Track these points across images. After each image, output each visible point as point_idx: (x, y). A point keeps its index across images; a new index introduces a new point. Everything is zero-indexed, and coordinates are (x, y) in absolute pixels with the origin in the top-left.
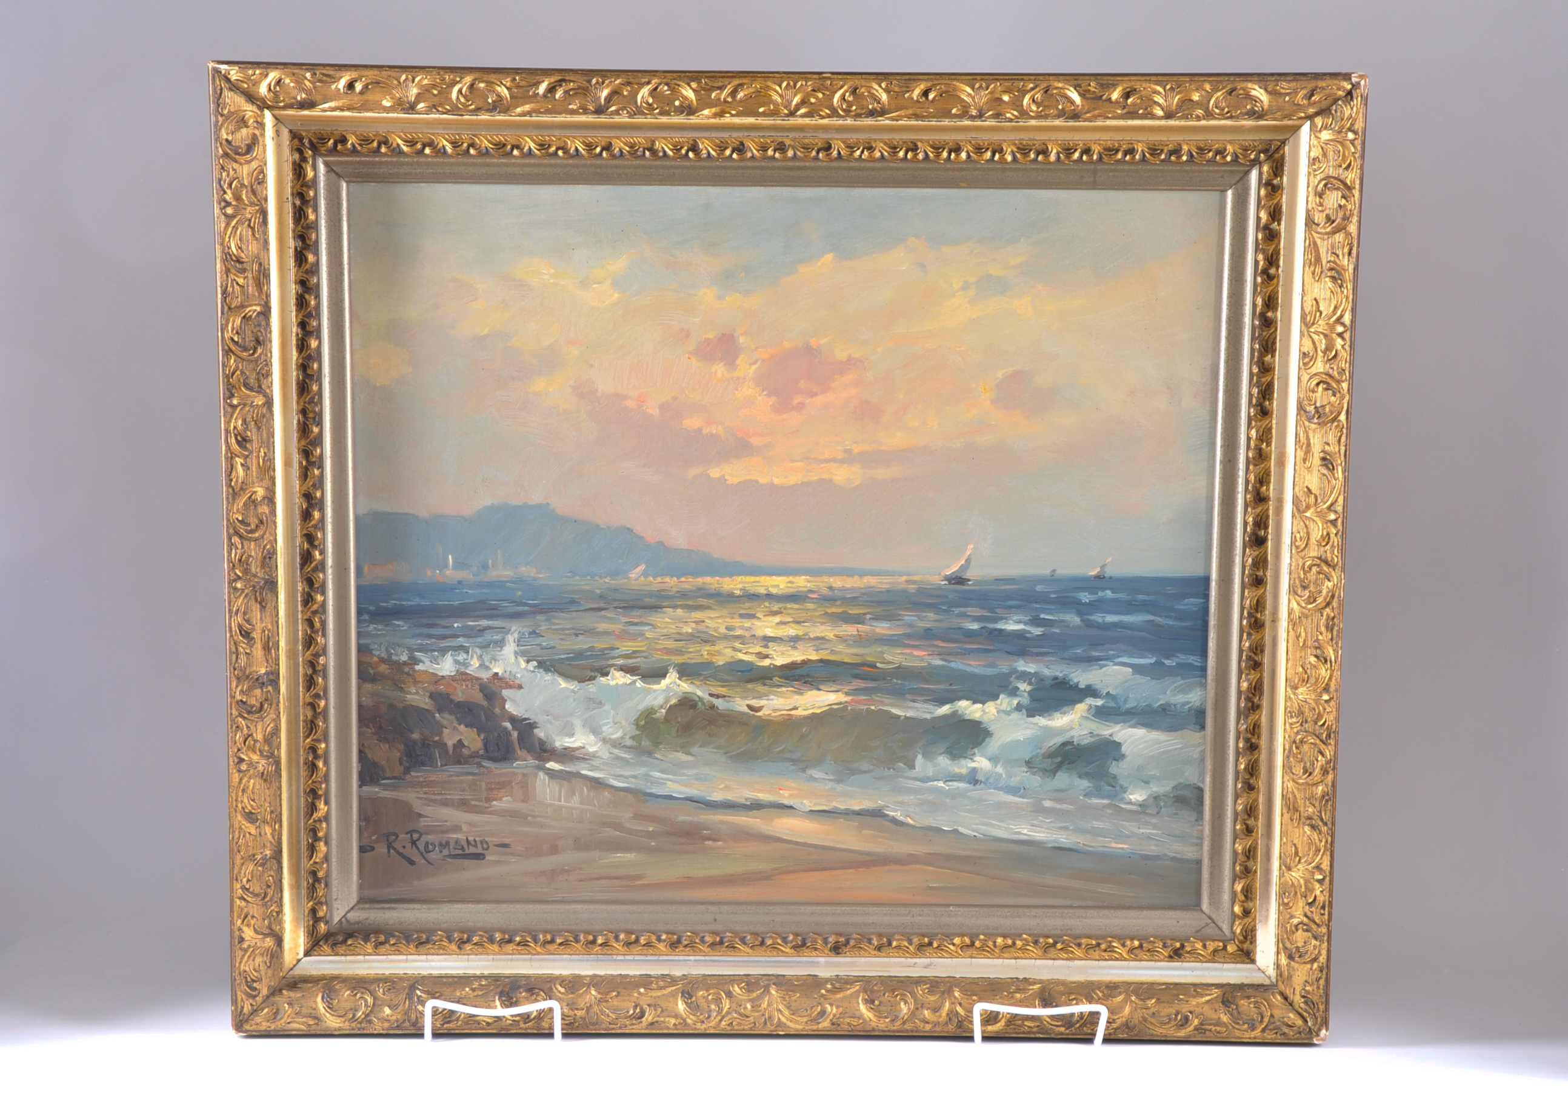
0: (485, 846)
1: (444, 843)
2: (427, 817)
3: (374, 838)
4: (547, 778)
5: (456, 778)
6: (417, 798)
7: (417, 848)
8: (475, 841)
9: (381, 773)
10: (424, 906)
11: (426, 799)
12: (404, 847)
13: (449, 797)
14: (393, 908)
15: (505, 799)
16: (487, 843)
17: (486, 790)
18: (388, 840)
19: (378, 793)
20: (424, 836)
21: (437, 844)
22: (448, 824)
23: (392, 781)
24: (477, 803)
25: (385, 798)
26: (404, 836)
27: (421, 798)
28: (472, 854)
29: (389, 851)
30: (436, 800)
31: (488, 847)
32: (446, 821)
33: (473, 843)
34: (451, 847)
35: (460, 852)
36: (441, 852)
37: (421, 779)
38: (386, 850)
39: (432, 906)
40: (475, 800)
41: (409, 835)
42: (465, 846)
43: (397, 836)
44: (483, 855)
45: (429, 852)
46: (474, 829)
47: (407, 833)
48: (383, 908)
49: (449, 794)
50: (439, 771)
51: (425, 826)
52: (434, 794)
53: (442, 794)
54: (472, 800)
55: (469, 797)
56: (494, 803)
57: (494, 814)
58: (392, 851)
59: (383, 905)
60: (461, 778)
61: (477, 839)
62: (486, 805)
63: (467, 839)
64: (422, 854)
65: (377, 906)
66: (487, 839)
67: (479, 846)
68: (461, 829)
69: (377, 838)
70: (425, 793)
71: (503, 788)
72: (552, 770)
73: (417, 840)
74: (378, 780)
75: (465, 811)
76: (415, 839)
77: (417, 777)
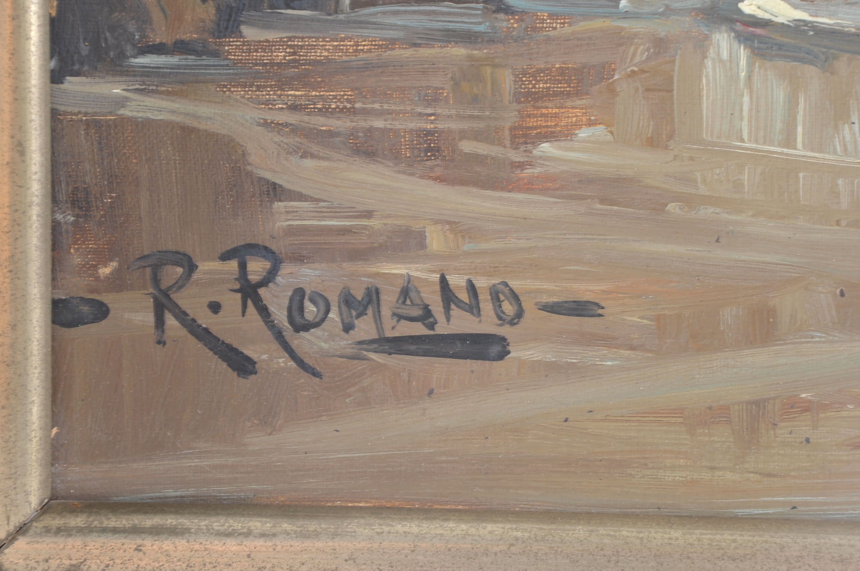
0: (508, 308)
1: (359, 294)
2: (301, 197)
3: (105, 271)
4: (743, 54)
5: (409, 53)
6: (266, 124)
7: (264, 311)
8: (472, 288)
9: (132, 27)
10: (286, 526)
11: (295, 130)
12: (215, 307)
13: (379, 124)
14: (174, 532)
15: (583, 133)
16: (515, 297)
17: (517, 97)
18: (156, 281)
19: (122, 102)
20: (286, 269)
21: (334, 299)
22: (374, 223)
23: (174, 60)
24: (482, 149)
25: (147, 123)
26: (216, 265)
27: (277, 127)
28: (463, 338)
29: (160, 322)
30: (331, 134)
31: (520, 314)
32: (368, 214)
33: (464, 296)
34: (386, 312)
35: (419, 329)
36: (348, 328)
37: (280, 55)
38: (150, 318)
39: (312, 525)
40: (477, 136)
41: (234, 265)
42: (437, 309)
43: (191, 268)
44: (502, 340)
45: (307, 327)
46: (467, 247)
47: (225, 257)
48: (136, 531)
49: (380, 114)
50: (348, 23)
51: (291, 231)
52: (325, 112)
53: (353, 112)
54: (464, 135)
55: (454, 125)
56: (546, 147)
57: (544, 191)
58: (171, 321)
59: (137, 520)
60: (425, 52)
61: (481, 283)
62: (516, 156)
63: (443, 281)
64: (279, 336)
65: (113, 522)
66: (515, 284)
67: (487, 306)
68: (422, 244)
69: (117, 272)
70: (294, 108)
71: (578, 94)
72: (765, 24)
73: (264, 283)
74: (122, 56)
75: (440, 179)
76: (253, 278)
77: (266, 46)
